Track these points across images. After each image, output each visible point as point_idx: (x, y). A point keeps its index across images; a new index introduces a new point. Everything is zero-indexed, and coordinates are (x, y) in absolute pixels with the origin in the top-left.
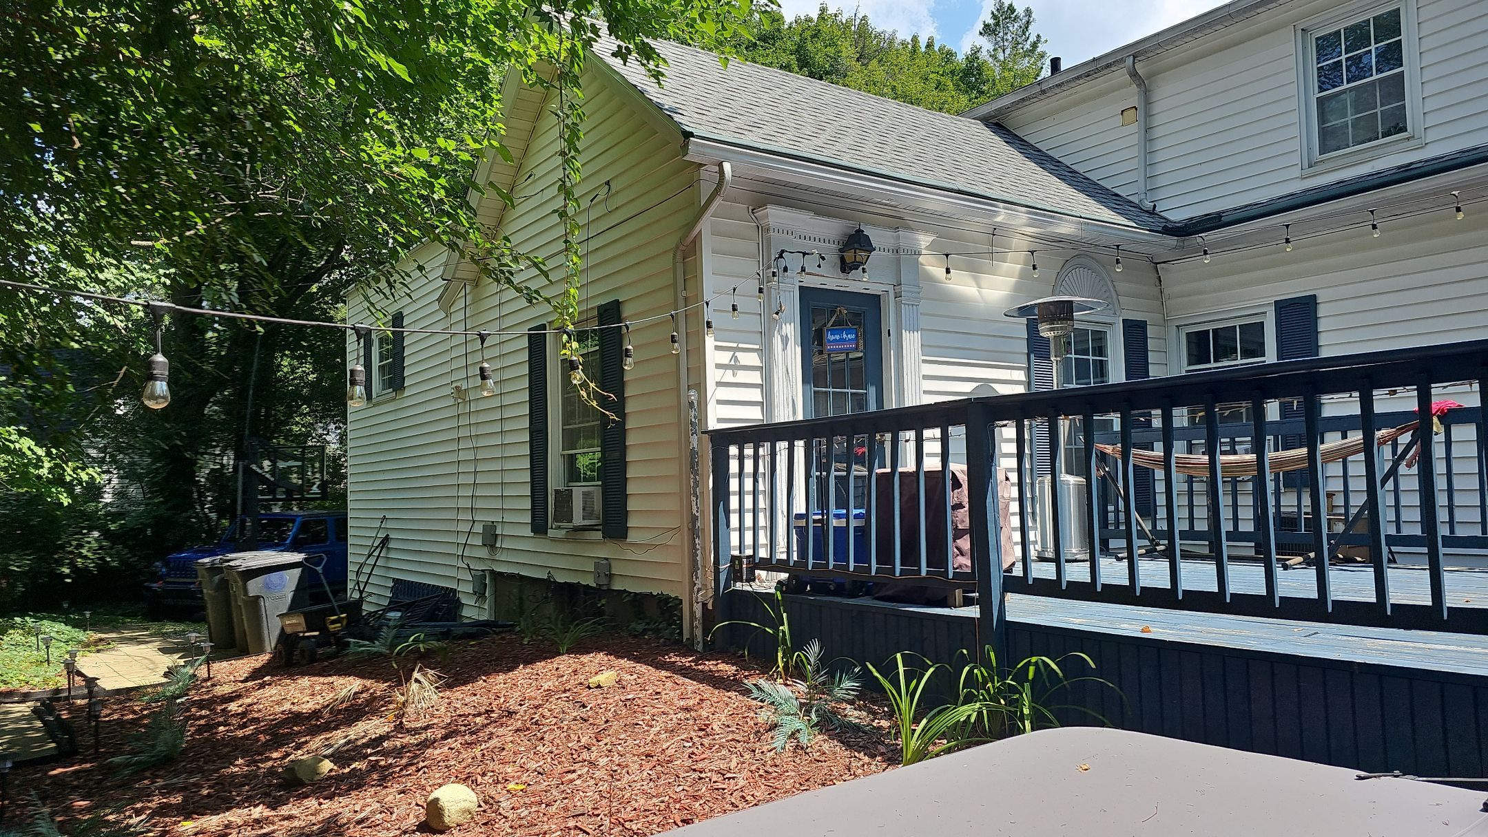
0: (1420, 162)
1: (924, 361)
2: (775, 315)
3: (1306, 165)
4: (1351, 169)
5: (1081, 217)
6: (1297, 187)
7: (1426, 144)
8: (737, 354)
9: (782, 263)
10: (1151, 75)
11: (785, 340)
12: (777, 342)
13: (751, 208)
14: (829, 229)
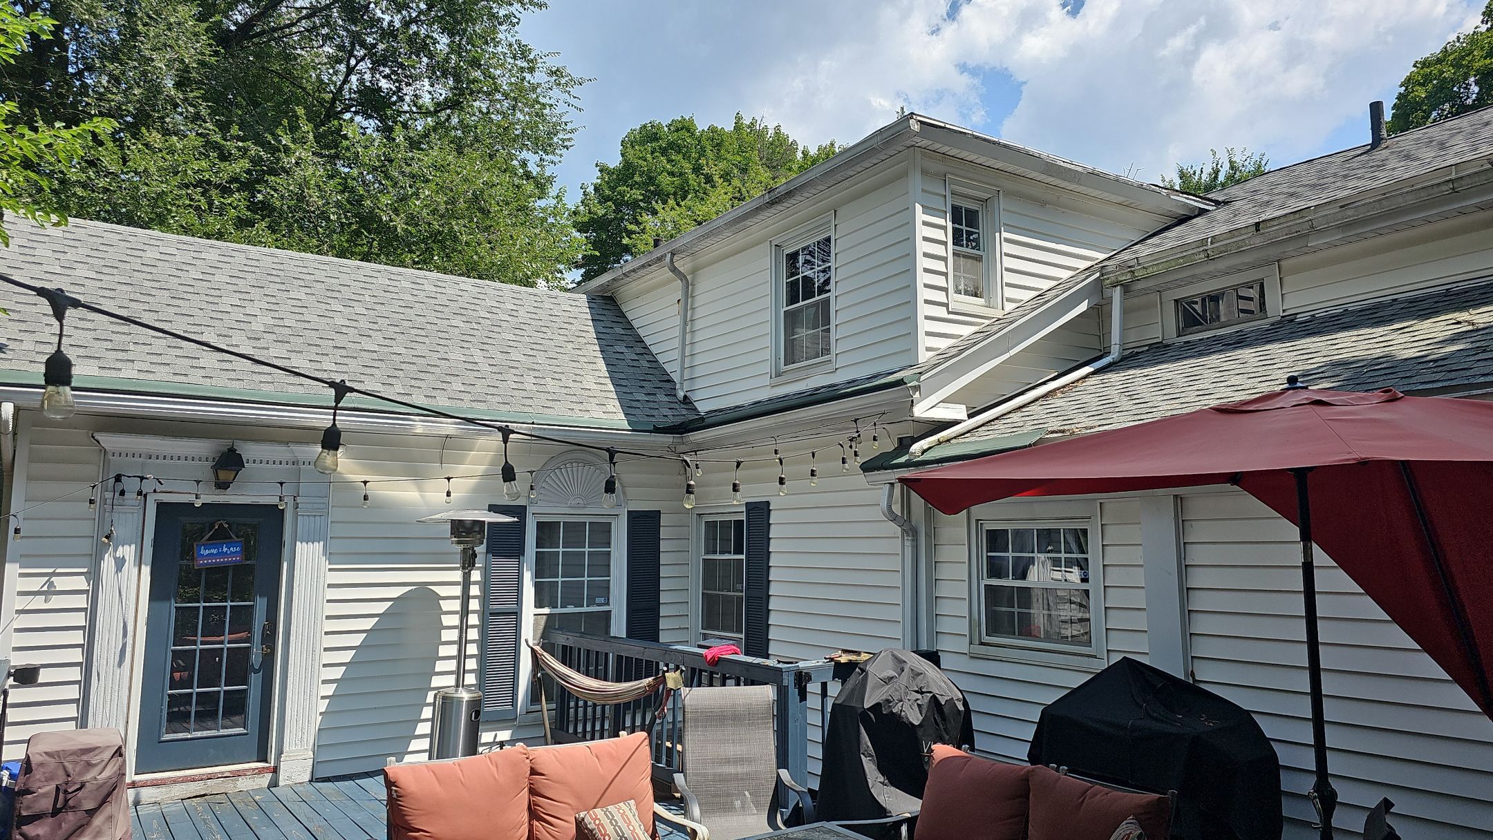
0: (823, 387)
1: (330, 570)
2: (104, 539)
3: (773, 376)
4: (797, 383)
5: (533, 423)
6: (764, 395)
7: (836, 369)
8: (53, 579)
9: (119, 487)
10: (694, 271)
11: (120, 563)
12: (108, 564)
13: (90, 433)
14: (202, 448)
